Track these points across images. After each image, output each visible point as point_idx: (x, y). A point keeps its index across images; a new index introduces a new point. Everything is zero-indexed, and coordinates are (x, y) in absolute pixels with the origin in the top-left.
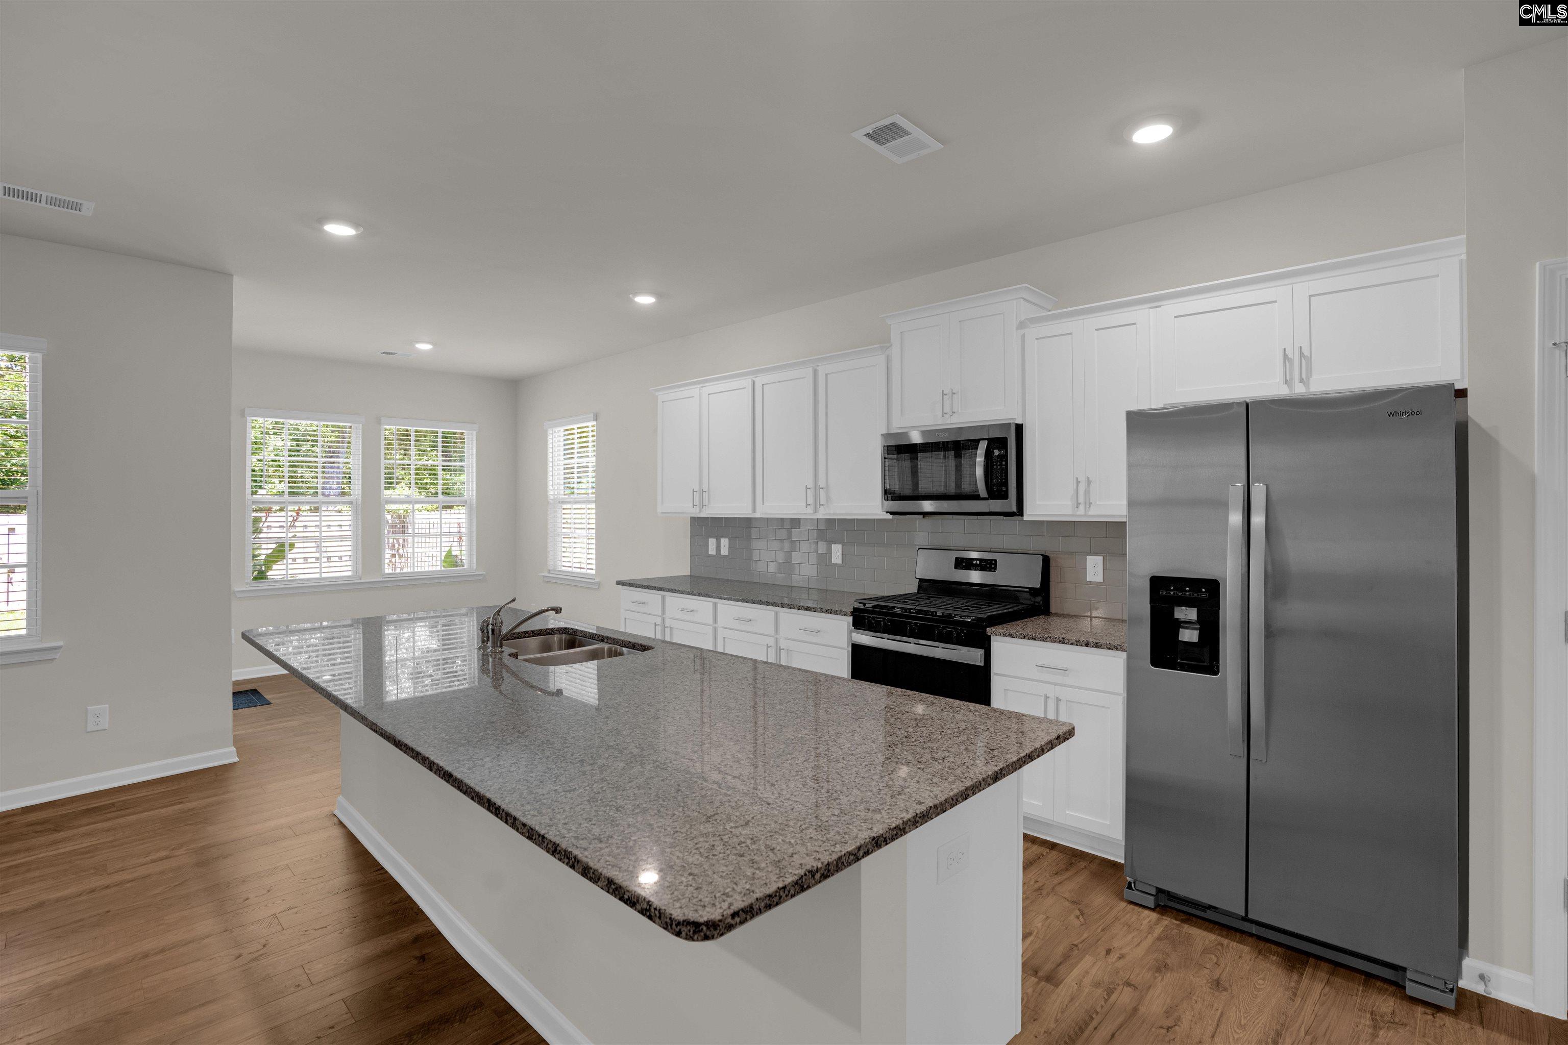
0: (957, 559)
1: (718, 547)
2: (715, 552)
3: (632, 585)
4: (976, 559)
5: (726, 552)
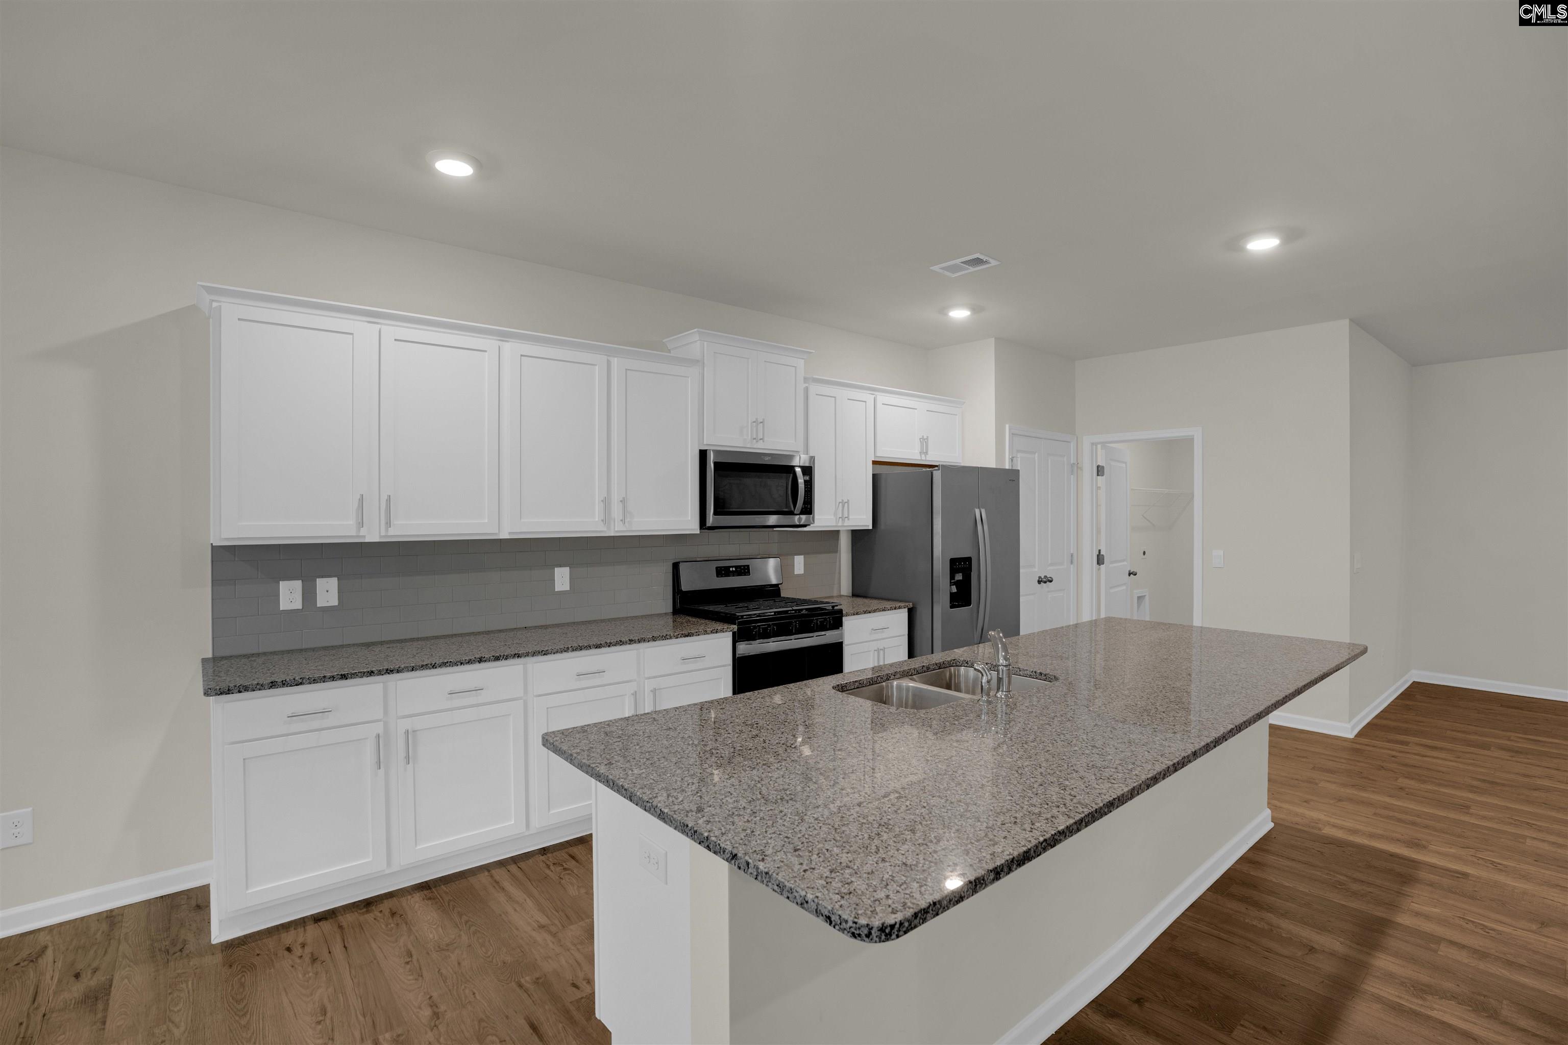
0: (717, 568)
1: (309, 595)
2: (298, 605)
3: (284, 684)
4: (732, 567)
5: (334, 601)
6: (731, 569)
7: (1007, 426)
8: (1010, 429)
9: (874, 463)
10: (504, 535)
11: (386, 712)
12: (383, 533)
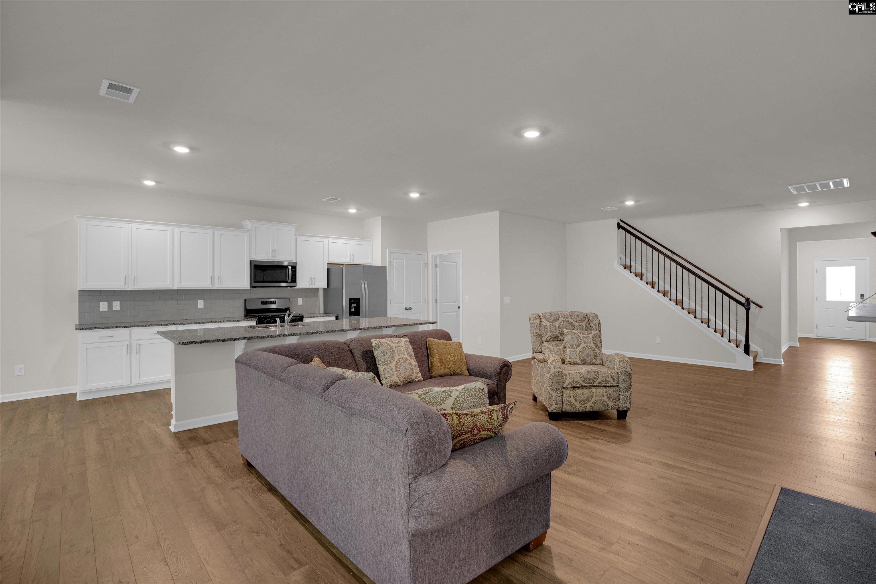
0: (262, 301)
1: (110, 306)
2: (106, 309)
3: (99, 328)
4: (269, 301)
5: (118, 308)
6: (268, 302)
7: (387, 249)
8: (389, 251)
9: (328, 264)
10: (175, 288)
11: (130, 338)
12: (133, 287)
